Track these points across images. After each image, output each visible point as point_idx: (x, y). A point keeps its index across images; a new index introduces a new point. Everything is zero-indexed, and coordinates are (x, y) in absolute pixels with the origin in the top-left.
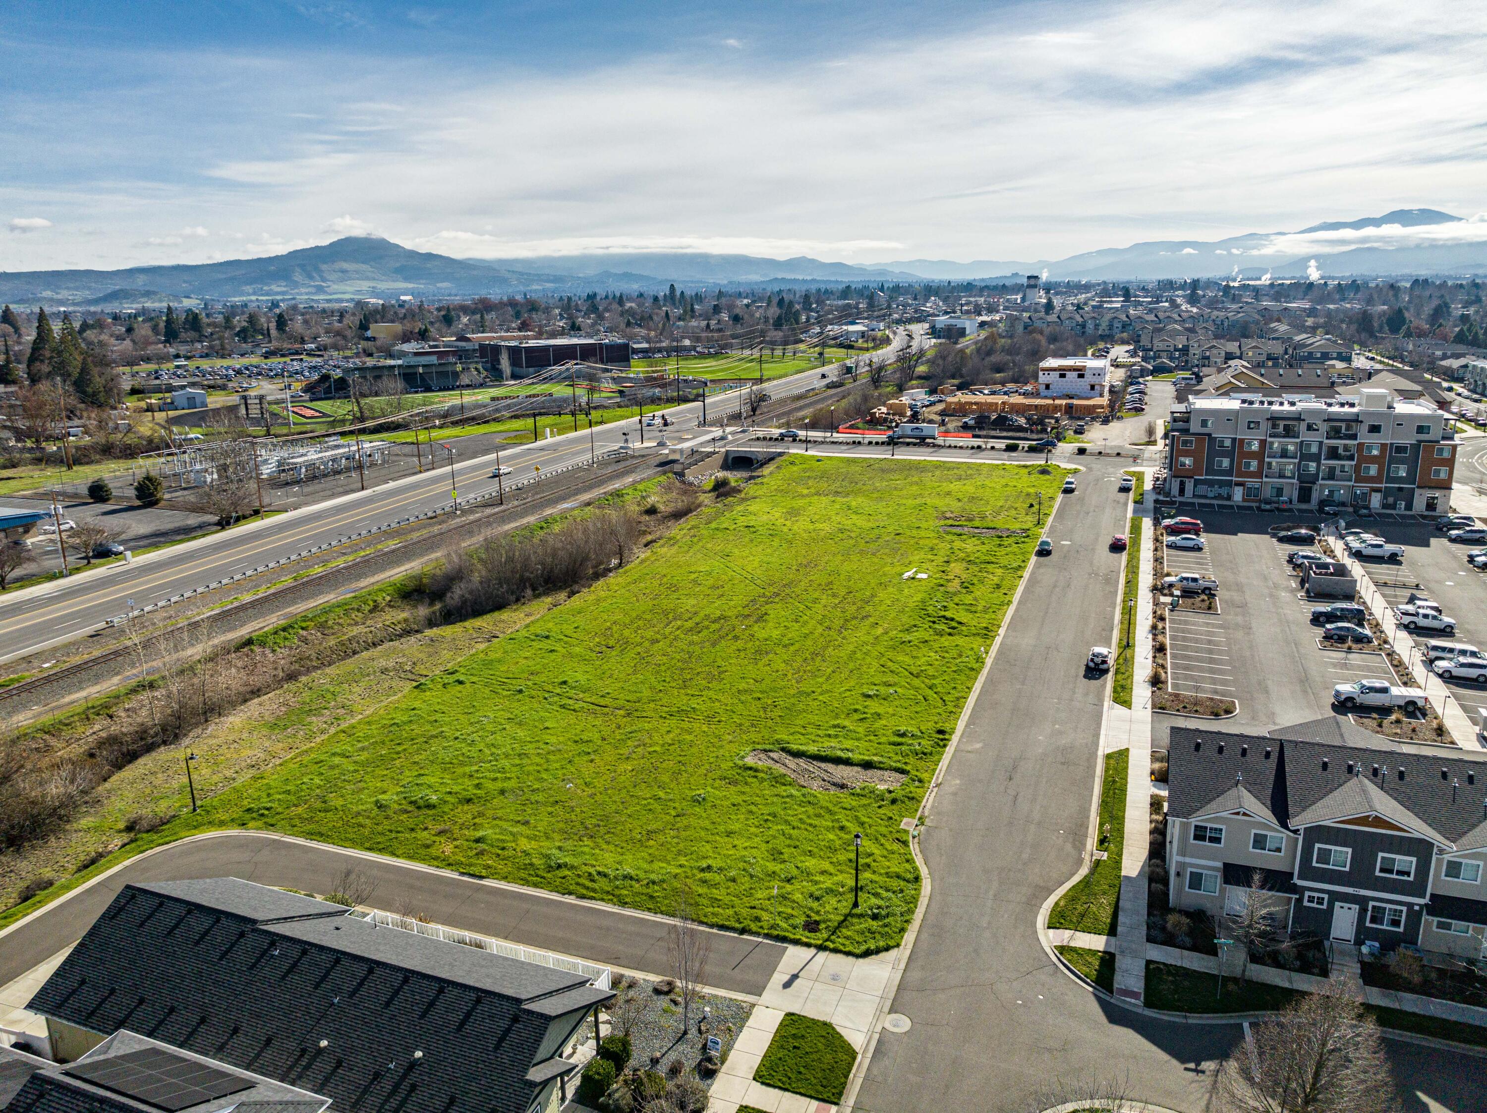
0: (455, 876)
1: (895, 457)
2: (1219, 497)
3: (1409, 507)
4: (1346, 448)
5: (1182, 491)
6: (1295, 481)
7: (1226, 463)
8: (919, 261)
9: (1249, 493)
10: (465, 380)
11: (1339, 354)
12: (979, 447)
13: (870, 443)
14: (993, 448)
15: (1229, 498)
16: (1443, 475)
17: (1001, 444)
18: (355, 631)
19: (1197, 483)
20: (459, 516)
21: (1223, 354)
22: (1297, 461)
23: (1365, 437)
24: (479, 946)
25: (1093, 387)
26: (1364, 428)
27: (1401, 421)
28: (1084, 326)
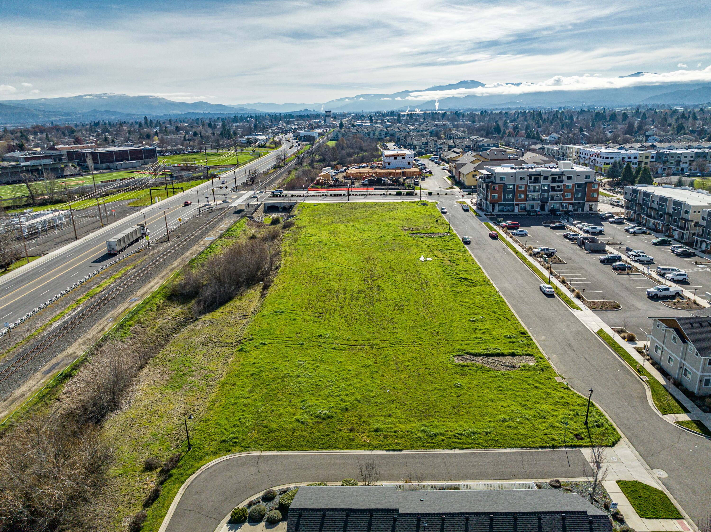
0: (384, 453)
1: (350, 201)
2: (509, 211)
3: (583, 210)
4: (559, 187)
5: (493, 209)
6: (539, 202)
7: (511, 196)
8: (259, 103)
9: (522, 208)
10: (67, 172)
11: (494, 144)
12: (384, 194)
13: (331, 195)
14: (390, 194)
15: (513, 211)
16: (595, 196)
17: (394, 192)
18: (159, 323)
19: (500, 205)
20: (152, 250)
21: (448, 146)
22: (540, 193)
23: (566, 182)
24: (456, 488)
25: (409, 163)
26: (565, 178)
27: (579, 174)
28: (368, 134)
